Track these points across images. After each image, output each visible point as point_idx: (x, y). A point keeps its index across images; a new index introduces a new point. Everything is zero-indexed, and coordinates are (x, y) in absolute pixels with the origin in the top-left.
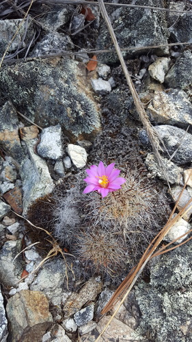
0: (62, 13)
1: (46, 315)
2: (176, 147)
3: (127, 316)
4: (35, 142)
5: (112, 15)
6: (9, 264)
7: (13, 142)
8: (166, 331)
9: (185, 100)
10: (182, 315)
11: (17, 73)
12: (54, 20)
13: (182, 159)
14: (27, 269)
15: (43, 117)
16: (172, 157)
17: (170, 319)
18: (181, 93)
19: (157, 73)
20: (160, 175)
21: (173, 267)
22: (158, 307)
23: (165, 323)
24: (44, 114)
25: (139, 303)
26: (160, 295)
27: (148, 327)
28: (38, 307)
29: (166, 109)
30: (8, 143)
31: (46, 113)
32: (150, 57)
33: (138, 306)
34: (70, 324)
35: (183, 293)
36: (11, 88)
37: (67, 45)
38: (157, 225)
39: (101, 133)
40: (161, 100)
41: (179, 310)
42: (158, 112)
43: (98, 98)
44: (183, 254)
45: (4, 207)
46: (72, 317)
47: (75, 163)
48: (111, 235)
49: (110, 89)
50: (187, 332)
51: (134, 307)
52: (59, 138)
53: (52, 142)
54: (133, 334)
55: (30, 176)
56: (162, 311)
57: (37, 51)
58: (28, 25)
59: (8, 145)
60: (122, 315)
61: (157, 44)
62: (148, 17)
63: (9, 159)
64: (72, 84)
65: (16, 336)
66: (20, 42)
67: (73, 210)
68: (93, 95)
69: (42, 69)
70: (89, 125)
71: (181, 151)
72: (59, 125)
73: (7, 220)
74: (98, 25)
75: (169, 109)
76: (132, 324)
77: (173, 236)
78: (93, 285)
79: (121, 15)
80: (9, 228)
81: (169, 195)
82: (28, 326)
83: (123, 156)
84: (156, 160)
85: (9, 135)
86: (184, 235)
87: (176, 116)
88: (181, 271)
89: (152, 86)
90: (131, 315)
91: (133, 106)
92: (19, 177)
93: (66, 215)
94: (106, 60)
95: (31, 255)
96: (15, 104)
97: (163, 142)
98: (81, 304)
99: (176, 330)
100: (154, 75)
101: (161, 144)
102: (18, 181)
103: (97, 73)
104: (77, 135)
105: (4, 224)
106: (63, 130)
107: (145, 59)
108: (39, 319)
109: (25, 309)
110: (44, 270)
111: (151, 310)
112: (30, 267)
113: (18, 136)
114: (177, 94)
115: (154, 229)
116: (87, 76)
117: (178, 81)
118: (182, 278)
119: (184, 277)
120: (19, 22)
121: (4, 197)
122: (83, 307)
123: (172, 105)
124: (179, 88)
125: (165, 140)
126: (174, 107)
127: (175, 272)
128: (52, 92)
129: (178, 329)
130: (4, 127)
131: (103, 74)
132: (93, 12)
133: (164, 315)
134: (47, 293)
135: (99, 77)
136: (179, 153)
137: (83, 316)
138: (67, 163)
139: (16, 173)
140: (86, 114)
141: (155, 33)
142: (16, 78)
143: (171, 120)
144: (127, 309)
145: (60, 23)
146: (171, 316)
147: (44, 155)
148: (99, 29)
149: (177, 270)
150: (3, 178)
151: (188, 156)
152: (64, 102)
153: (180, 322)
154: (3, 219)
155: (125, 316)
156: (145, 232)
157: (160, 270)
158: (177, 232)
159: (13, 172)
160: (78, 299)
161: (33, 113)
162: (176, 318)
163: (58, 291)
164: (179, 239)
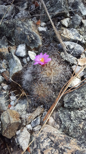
0: (26, 4)
1: (18, 119)
2: (73, 49)
3: (55, 124)
4: (15, 51)
5: (46, 4)
6: (3, 100)
7: (6, 53)
8: (73, 127)
9: (76, 32)
10: (79, 119)
11: (7, 23)
12: (23, 7)
13: (76, 54)
14: (11, 104)
15: (18, 41)
16: (71, 53)
17: (74, 121)
18: (75, 29)
19: (64, 23)
20: (66, 59)
21: (74, 98)
22: (69, 118)
23: (72, 124)
24: (18, 40)
25: (60, 117)
26: (69, 112)
27: (65, 128)
28: (14, 117)
29: (68, 35)
30: (4, 53)
31: (19, 40)
32: (61, 17)
33: (60, 119)
34: (29, 126)
35: (80, 111)
36: (5, 30)
37: (28, 15)
38: (66, 80)
39: (42, 46)
40: (66, 32)
41: (78, 117)
42: (65, 36)
43: (41, 34)
44: (78, 93)
45: (2, 78)
46: (30, 123)
47: (31, 58)
48: (46, 84)
49: (46, 31)
50: (82, 127)
51: (58, 119)
52: (24, 48)
53: (21, 50)
54: (58, 131)
55: (13, 66)
56: (71, 119)
57: (16, 17)
58: (12, 8)
59: (4, 54)
60: (53, 123)
61: (63, 11)
62: (60, 2)
63: (4, 60)
64: (30, 28)
65: (4, 129)
66: (9, 14)
67: (30, 75)
68: (39, 33)
69: (18, 21)
70: (37, 43)
71: (75, 50)
72: (24, 44)
73: (3, 84)
74: (41, 8)
75: (70, 35)
76: (57, 127)
77: (73, 85)
78: (39, 109)
79: (49, 3)
80: (4, 87)
81: (71, 69)
82: (10, 123)
83: (51, 54)
84: (65, 54)
85: (4, 50)
86: (78, 84)
87: (73, 38)
88: (78, 100)
89: (63, 28)
90: (57, 123)
91: (55, 34)
92: (8, 68)
93: (27, 77)
94: (44, 20)
95: (13, 98)
96: (7, 37)
97: (68, 47)
98: (34, 117)
99: (77, 127)
100: (63, 23)
101: (67, 48)
102: (8, 69)
103: (41, 25)
104: (32, 48)
105: (1, 86)
106: (26, 46)
107: (59, 18)
108: (15, 120)
109: (9, 116)
110: (18, 104)
111: (65, 119)
112: (12, 103)
113: (8, 50)
114: (73, 30)
115: (65, 82)
116: (36, 27)
117: (73, 25)
118: (78, 103)
119: (80, 103)
120: (9, 6)
121: (2, 74)
122: (35, 118)
123: (71, 33)
124: (74, 28)
125: (69, 46)
126: (72, 34)
127: (75, 100)
128: (21, 30)
129: (78, 126)
130: (2, 46)
131: (43, 26)
132: (38, 4)
133: (72, 120)
134: (19, 112)
135: (41, 26)
136: (75, 51)
137: (35, 122)
138: (28, 58)
139: (7, 66)
140: (36, 39)
141: (62, 6)
142: (7, 25)
143: (71, 39)
144: (55, 121)
145: (26, 7)
146: (74, 120)
147: (18, 55)
148: (41, 10)
149: (76, 100)
150: (1, 67)
151: (79, 52)
152: (26, 33)
153: (79, 122)
154: (1, 84)
155: (54, 124)
156: (61, 83)
157: (68, 99)
158: (75, 83)
159: (6, 65)
160: (33, 115)
161: (14, 40)
162: (77, 120)
163: (24, 112)
164: (76, 86)
